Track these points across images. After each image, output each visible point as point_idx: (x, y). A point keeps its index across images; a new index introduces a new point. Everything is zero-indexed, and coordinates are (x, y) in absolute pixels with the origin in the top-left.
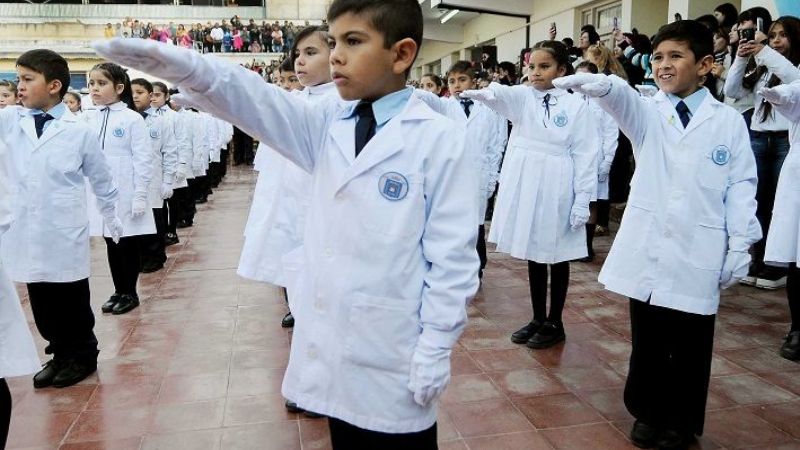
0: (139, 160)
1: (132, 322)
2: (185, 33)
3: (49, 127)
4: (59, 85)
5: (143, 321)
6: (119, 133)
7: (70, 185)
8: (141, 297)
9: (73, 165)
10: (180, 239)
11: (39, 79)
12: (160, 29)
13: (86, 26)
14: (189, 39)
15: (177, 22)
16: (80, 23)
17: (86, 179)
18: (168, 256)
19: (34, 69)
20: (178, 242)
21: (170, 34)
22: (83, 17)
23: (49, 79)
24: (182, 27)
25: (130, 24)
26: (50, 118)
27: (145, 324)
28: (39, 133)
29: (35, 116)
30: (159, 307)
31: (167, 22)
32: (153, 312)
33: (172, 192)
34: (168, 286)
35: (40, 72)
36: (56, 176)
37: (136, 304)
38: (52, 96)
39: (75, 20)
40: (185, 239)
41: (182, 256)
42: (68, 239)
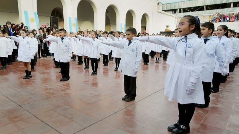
0: (228, 52)
1: (217, 96)
2: (234, 16)
3: (208, 42)
4: (212, 31)
5: (220, 96)
6: (223, 44)
7: (211, 57)
8: (220, 89)
9: (213, 52)
10: (230, 75)
11: (207, 29)
12: (225, 15)
13: (204, 16)
14: (235, 17)
15: (231, 13)
16: (202, 15)
17: (216, 57)
18: (227, 79)
19: (206, 27)
20: (229, 76)
21: (229, 16)
22: (204, 14)
23: (209, 29)
24: (233, 14)
25: (217, 14)
26: (208, 40)
27: (221, 98)
28: (205, 43)
29: (204, 39)
30: (225, 94)
31: (228, 13)
32: (223, 95)
33: (233, 62)
34: (227, 88)
35: (207, 28)
36: (208, 54)
37: (218, 91)
38: (209, 33)
39: (201, 15)
40: (231, 75)
41: (231, 80)
42: (208, 71)
